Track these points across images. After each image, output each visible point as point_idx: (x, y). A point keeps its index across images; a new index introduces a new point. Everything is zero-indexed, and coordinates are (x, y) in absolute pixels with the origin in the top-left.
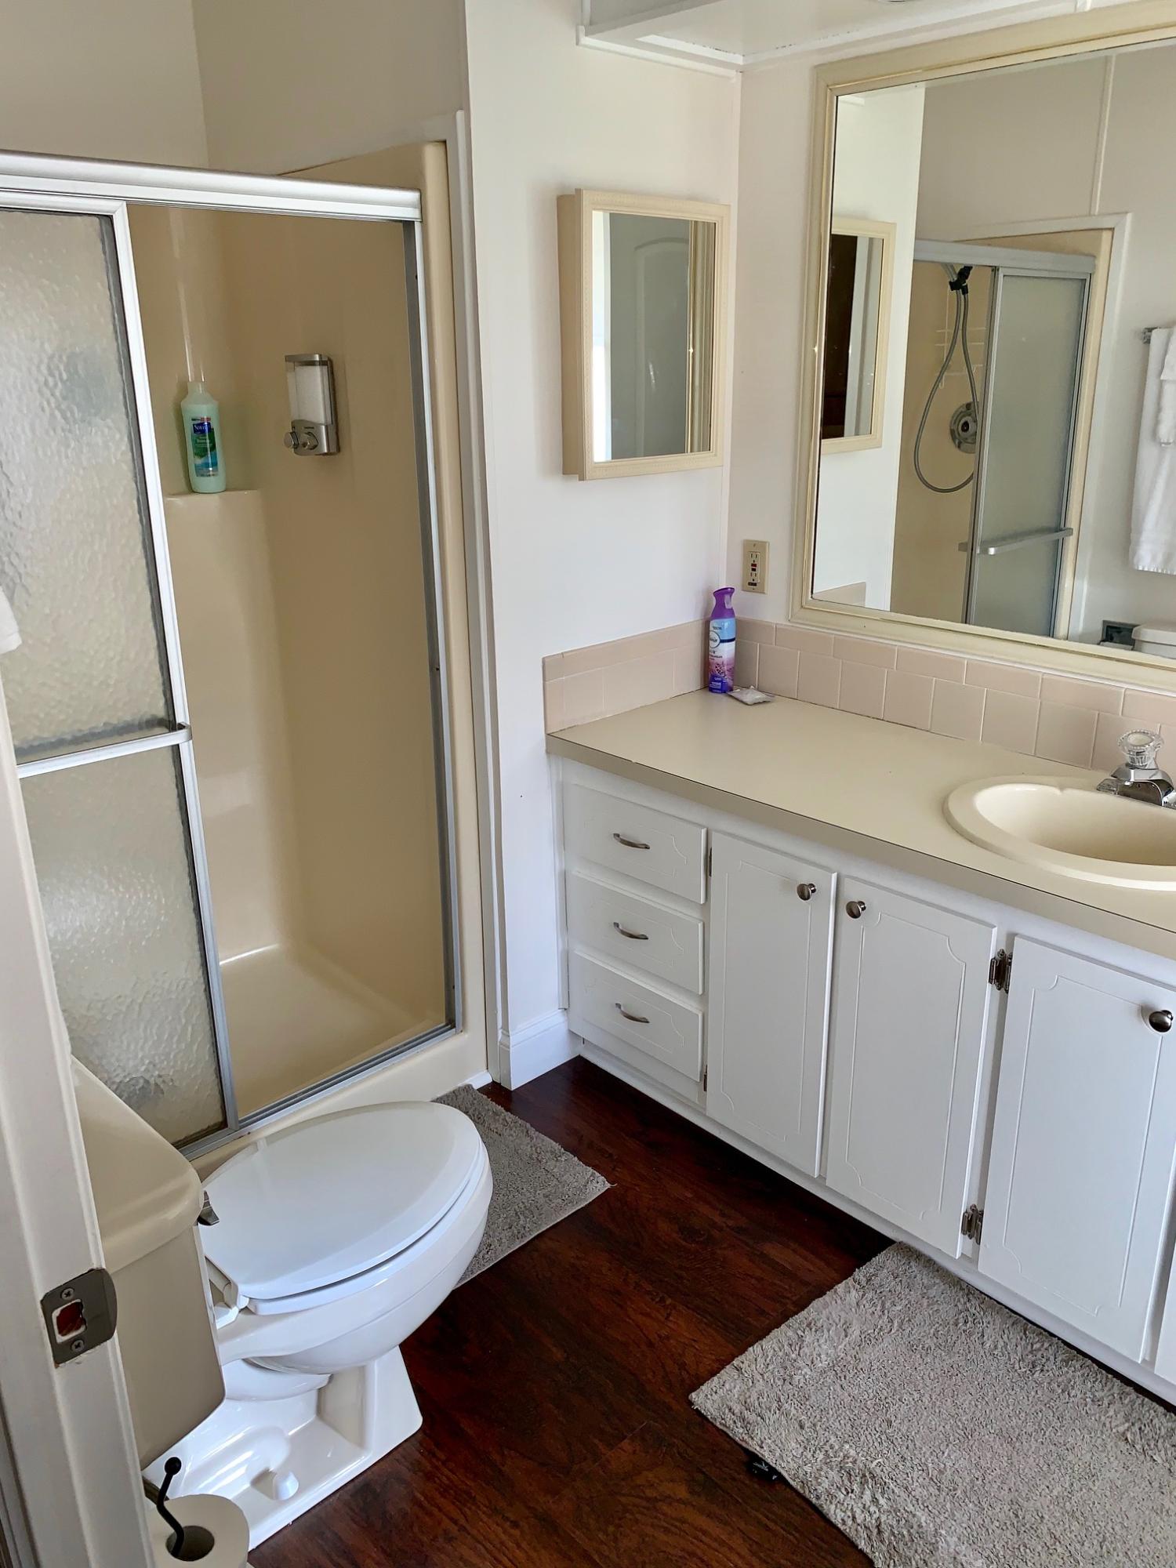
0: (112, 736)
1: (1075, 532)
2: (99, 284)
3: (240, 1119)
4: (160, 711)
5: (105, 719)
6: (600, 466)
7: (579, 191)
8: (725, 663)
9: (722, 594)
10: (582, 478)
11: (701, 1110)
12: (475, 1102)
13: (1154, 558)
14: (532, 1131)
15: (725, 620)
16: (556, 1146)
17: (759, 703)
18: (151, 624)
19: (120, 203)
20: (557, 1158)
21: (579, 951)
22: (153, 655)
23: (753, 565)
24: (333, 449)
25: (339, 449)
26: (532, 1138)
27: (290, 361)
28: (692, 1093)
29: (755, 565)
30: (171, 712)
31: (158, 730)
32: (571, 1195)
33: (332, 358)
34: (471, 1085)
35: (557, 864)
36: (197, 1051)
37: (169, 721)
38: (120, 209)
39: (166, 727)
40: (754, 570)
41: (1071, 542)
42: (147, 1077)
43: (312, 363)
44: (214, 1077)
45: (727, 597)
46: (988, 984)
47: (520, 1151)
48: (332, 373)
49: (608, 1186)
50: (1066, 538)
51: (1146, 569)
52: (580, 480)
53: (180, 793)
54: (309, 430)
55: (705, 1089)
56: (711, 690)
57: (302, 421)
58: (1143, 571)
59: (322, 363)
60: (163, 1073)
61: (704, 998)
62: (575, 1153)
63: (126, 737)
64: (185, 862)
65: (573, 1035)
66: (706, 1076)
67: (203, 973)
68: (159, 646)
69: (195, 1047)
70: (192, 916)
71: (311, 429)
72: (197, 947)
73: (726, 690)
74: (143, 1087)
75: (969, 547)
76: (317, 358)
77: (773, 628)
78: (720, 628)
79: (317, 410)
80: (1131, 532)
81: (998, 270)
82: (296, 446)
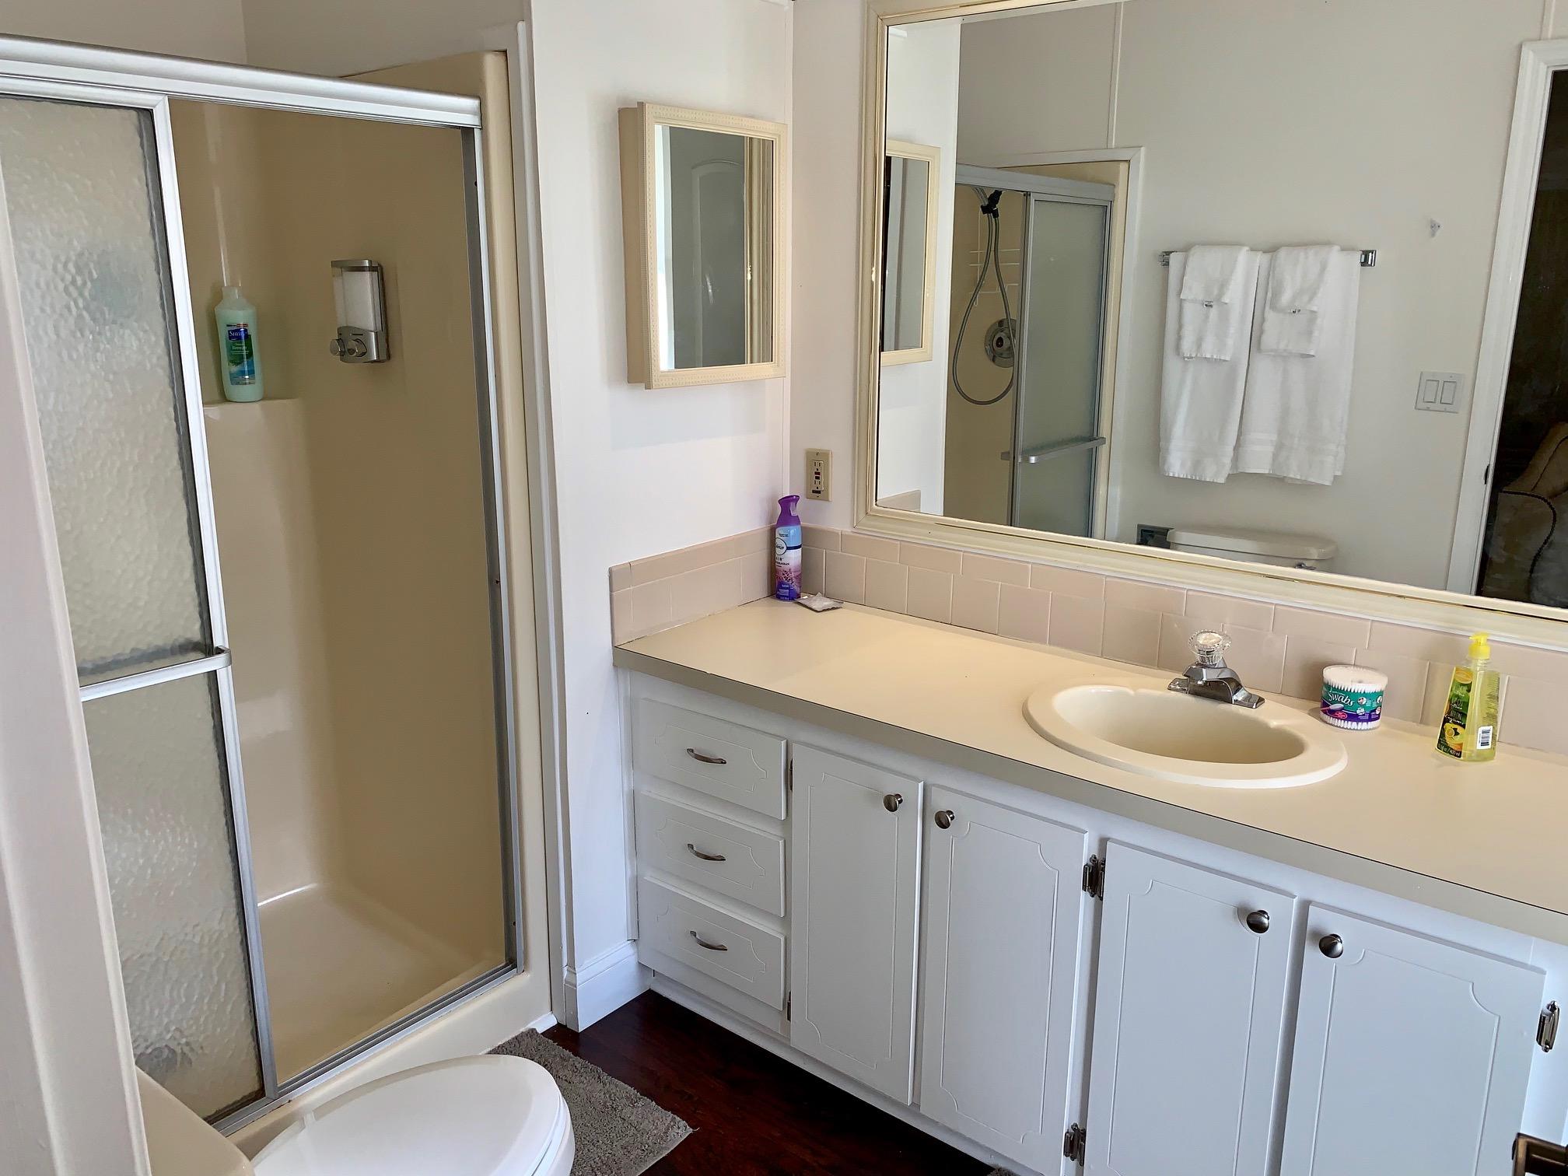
0: (140, 662)
1: (1108, 442)
2: (136, 181)
3: (279, 1086)
4: (195, 633)
5: (132, 644)
6: (666, 374)
7: (641, 105)
8: (792, 570)
9: (787, 502)
10: (648, 387)
11: (784, 1041)
12: (540, 1048)
13: (1183, 465)
14: (605, 1076)
15: (791, 527)
16: (632, 1091)
17: (828, 610)
18: (187, 541)
19: (160, 97)
20: (633, 1103)
21: (649, 876)
22: (188, 573)
23: (816, 473)
24: (384, 357)
25: (389, 357)
26: (605, 1084)
27: (337, 267)
28: (774, 1023)
29: (819, 473)
30: (207, 635)
31: (193, 655)
32: (651, 1144)
33: (382, 264)
34: (535, 1029)
35: (625, 785)
36: (231, 1012)
37: (206, 645)
38: (161, 103)
39: (202, 652)
40: (817, 478)
41: (1103, 450)
42: (173, 1045)
43: (362, 269)
44: (250, 1039)
45: (792, 504)
46: (1082, 893)
47: (593, 1100)
48: (383, 279)
49: (690, 1130)
50: (1100, 448)
51: (1176, 476)
52: (646, 388)
53: (216, 724)
54: (358, 337)
55: (789, 1018)
56: (779, 597)
57: (348, 328)
58: (1173, 477)
59: (372, 269)
60: (191, 1039)
61: (786, 921)
62: (652, 1097)
63: (157, 664)
64: (221, 800)
65: (642, 967)
66: (789, 1005)
67: (240, 924)
68: (195, 564)
69: (229, 1008)
70: (228, 859)
71: (360, 336)
72: (232, 893)
73: (793, 597)
74: (168, 1057)
75: (1011, 456)
76: (367, 264)
77: (838, 534)
78: (787, 536)
79: (367, 317)
80: (1160, 441)
81: (1030, 195)
82: (342, 354)
